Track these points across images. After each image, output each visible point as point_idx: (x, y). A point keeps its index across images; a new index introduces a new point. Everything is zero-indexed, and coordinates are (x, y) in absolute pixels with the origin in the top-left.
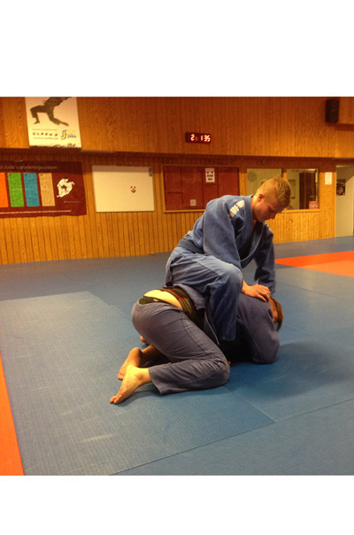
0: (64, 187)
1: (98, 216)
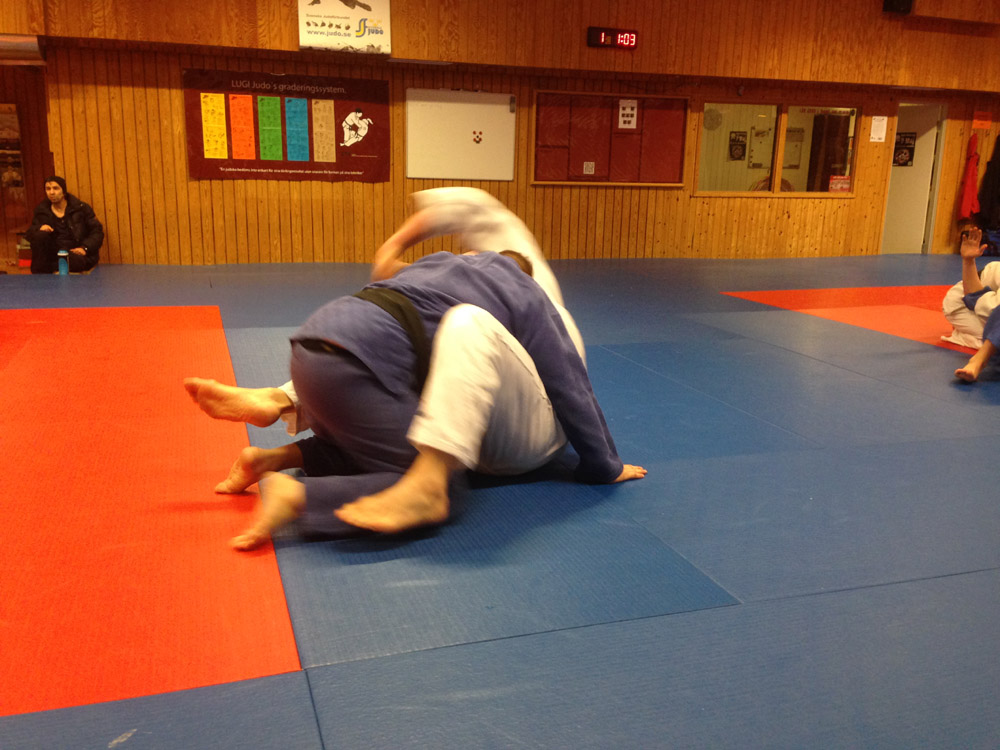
0: (354, 128)
1: (408, 184)
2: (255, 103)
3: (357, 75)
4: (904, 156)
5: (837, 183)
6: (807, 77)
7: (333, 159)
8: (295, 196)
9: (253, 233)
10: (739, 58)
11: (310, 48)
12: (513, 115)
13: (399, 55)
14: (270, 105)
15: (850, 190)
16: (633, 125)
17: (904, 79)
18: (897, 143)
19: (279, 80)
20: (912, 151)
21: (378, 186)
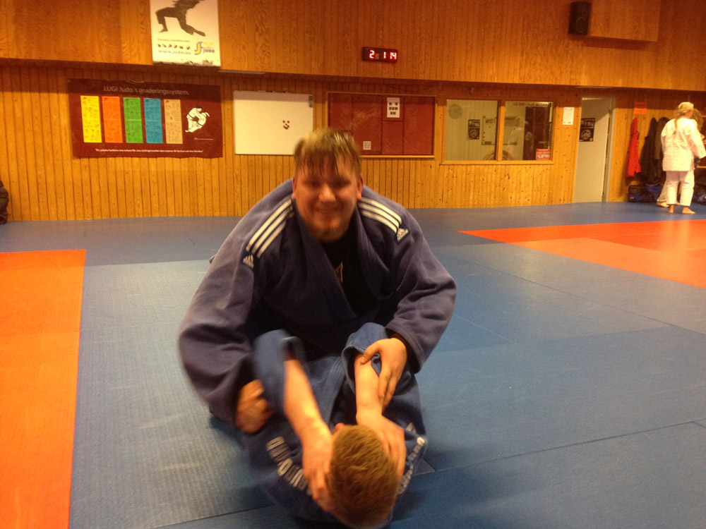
0: (196, 119)
1: (237, 158)
2: (122, 101)
3: (197, 81)
4: (588, 135)
5: (541, 154)
6: (517, 81)
7: (180, 141)
8: (153, 169)
9: (121, 195)
10: (470, 68)
11: (161, 63)
12: (312, 109)
13: (226, 68)
14: (132, 104)
15: (550, 158)
16: (397, 115)
17: (584, 82)
18: (582, 126)
19: (139, 86)
20: (592, 131)
21: (215, 161)
